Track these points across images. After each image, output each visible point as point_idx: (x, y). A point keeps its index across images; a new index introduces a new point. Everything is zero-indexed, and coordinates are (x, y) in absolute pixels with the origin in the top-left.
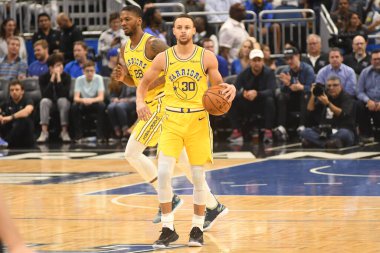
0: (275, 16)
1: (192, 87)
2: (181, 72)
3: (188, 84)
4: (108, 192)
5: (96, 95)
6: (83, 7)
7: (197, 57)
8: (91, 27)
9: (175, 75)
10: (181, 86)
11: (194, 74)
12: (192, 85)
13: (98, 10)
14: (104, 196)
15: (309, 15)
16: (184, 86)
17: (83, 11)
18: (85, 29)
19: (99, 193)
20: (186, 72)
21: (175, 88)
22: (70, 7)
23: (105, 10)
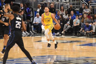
4: (80, 45)
5: (78, 24)
6: (75, 4)
8: (77, 8)
13: (78, 5)
14: (79, 46)
17: (75, 5)
18: (75, 9)
19: (78, 45)
22: (72, 4)
23: (80, 5)
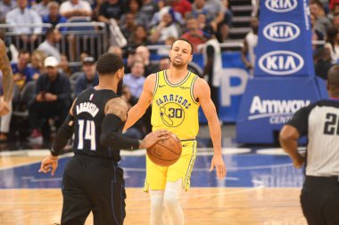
0: (70, 29)
1: (179, 115)
2: (169, 98)
3: (175, 111)
7: (188, 84)
9: (163, 99)
10: (168, 113)
11: (182, 101)
12: (179, 112)
15: (100, 28)
16: (171, 113)
20: (174, 98)
21: (162, 114)
